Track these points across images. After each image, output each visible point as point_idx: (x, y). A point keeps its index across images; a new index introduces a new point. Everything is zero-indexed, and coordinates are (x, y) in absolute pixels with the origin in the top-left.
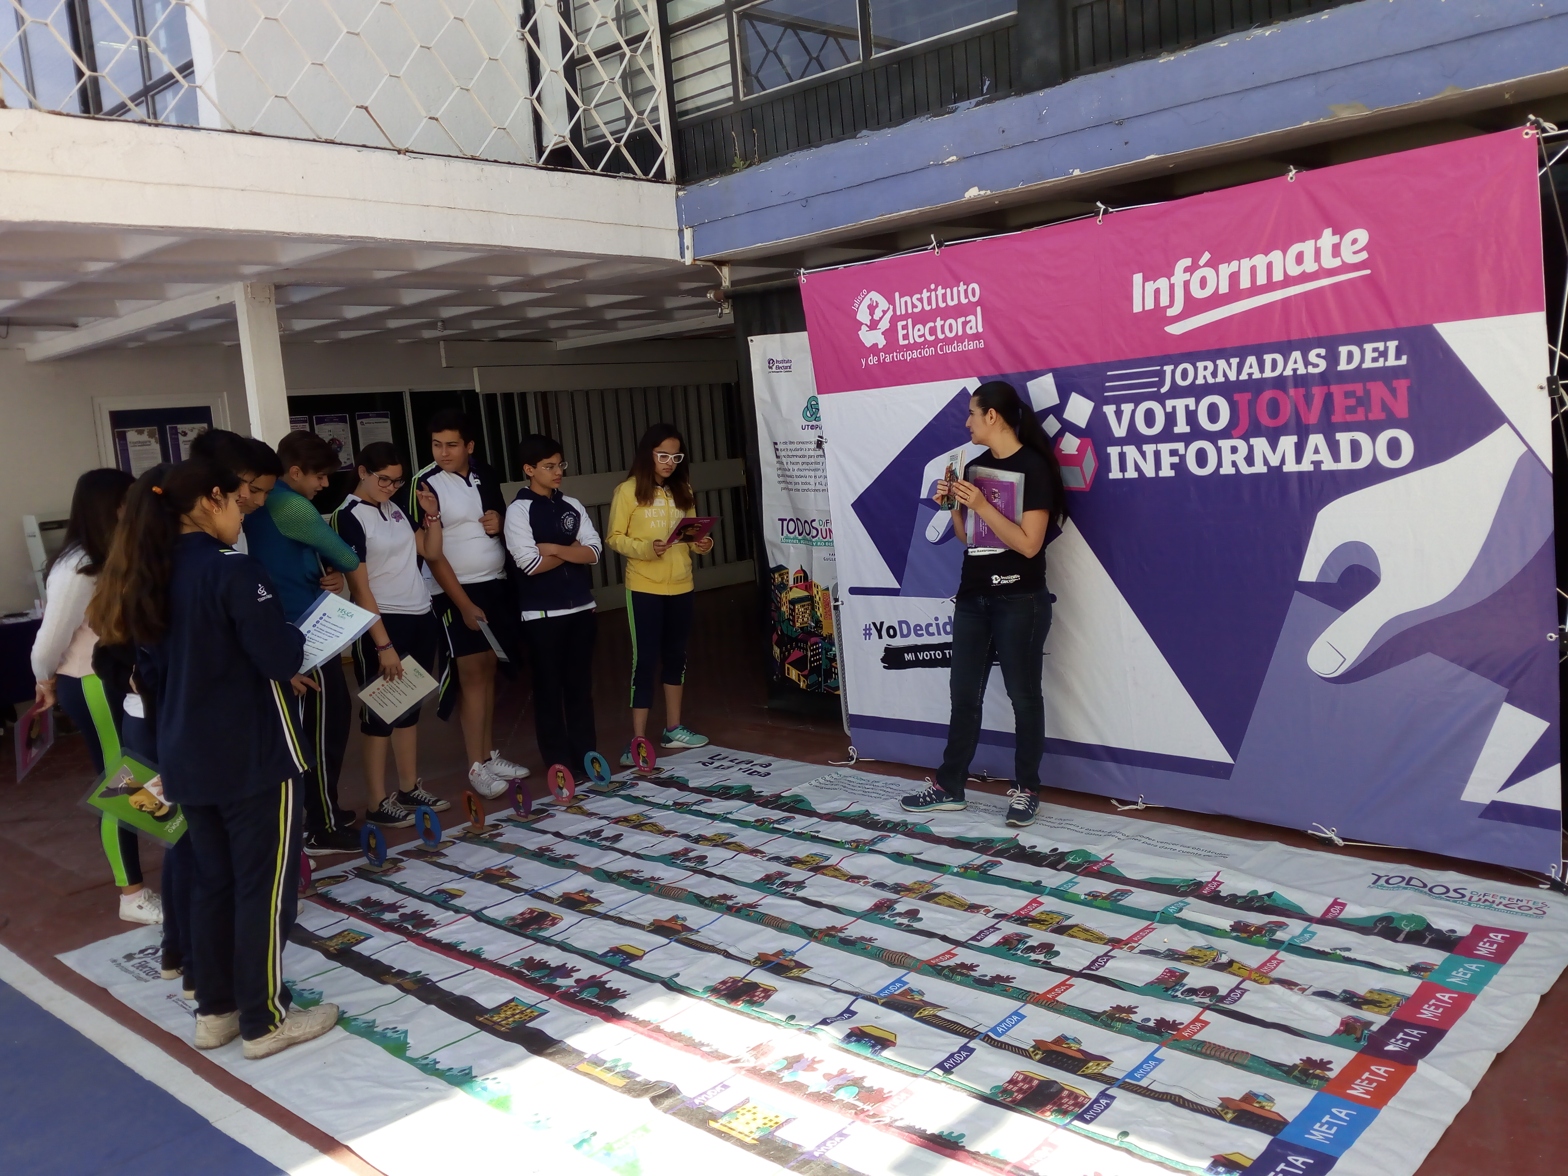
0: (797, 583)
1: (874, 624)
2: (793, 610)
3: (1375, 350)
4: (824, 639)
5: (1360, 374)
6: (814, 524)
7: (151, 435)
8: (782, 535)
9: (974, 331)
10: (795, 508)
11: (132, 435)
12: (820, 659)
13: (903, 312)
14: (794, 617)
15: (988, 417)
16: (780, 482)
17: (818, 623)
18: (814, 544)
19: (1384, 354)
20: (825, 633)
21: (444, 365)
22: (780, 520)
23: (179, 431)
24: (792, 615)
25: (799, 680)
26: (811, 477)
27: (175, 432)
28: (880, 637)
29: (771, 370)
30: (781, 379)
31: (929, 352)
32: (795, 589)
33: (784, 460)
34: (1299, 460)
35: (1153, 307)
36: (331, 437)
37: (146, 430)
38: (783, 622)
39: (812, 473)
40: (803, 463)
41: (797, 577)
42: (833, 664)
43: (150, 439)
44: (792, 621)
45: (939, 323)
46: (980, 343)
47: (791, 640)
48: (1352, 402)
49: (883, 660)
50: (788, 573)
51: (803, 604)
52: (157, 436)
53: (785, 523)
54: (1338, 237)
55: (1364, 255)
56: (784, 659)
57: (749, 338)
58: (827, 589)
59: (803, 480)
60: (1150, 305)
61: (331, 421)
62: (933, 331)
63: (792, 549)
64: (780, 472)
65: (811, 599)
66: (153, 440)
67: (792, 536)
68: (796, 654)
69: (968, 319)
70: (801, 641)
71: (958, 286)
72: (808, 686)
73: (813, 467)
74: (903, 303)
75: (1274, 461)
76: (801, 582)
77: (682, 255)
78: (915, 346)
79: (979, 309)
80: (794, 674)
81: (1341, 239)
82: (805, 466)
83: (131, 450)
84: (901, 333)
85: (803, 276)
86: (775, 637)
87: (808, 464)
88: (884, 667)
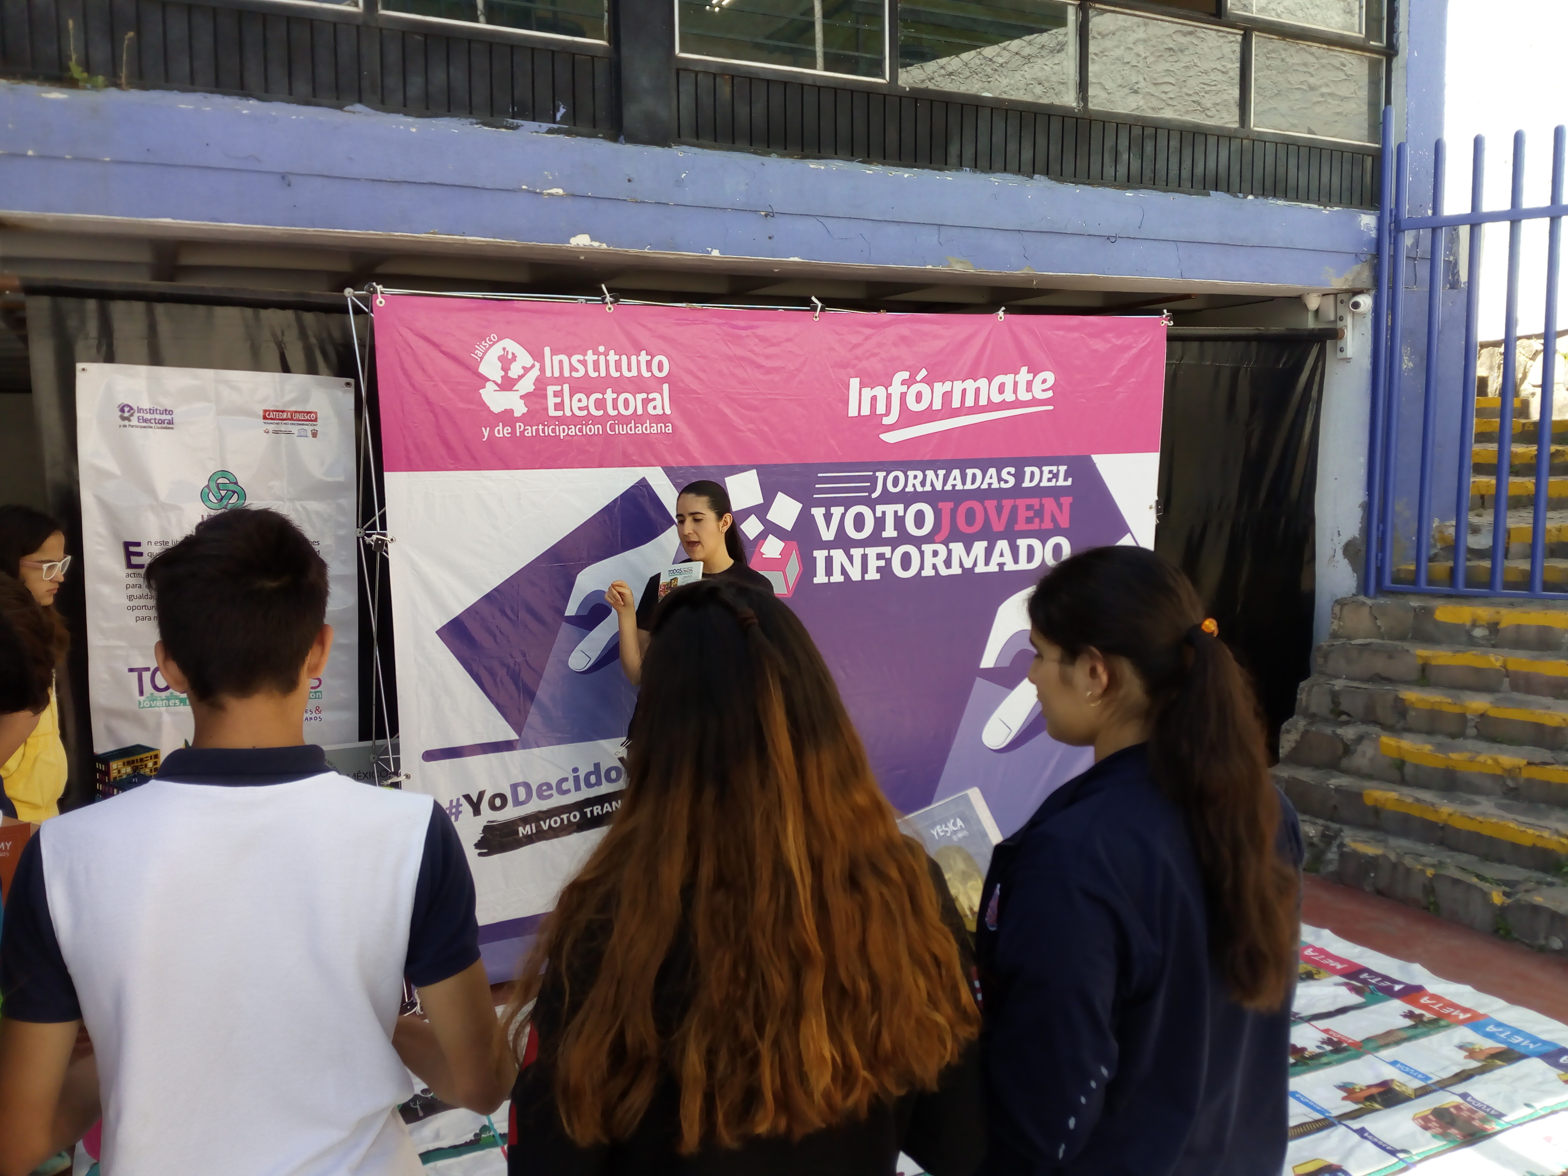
1: (467, 797)
3: (1050, 472)
5: (1038, 491)
8: (141, 693)
9: (659, 411)
13: (557, 374)
15: (722, 522)
16: (132, 608)
19: (1056, 476)
22: (132, 670)
28: (477, 811)
29: (125, 422)
31: (595, 429)
34: (987, 563)
35: (868, 413)
45: (610, 395)
46: (666, 427)
48: (1031, 514)
49: (479, 845)
50: (156, 756)
53: (147, 675)
54: (1032, 375)
55: (1050, 394)
57: (78, 366)
60: (866, 411)
62: (600, 404)
63: (166, 718)
64: (134, 592)
69: (651, 396)
71: (638, 355)
74: (554, 363)
75: (968, 564)
78: (574, 420)
79: (666, 387)
81: (1034, 377)
84: (551, 401)
85: (380, 297)
88: (480, 854)
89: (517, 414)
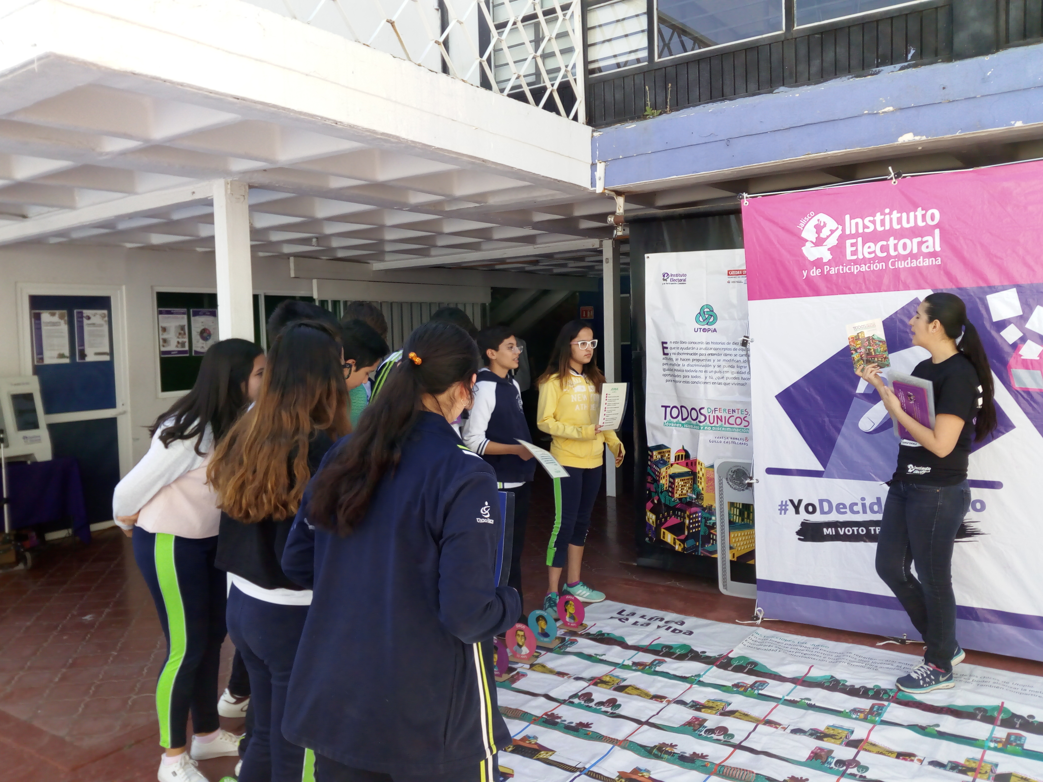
0: (678, 460)
1: (792, 501)
2: (673, 483)
4: (704, 509)
6: (702, 411)
7: (61, 317)
8: (665, 419)
9: (931, 249)
10: (679, 397)
11: (46, 316)
12: (699, 526)
13: (853, 232)
14: (673, 489)
15: (931, 326)
16: (665, 375)
17: (699, 496)
18: (702, 428)
20: (705, 504)
21: (293, 275)
22: (662, 406)
23: (84, 315)
24: (672, 487)
25: (675, 543)
26: (701, 371)
27: (81, 316)
28: (797, 512)
29: (665, 282)
30: (674, 290)
31: (880, 266)
32: (675, 465)
33: (674, 357)
36: (203, 328)
37: (58, 312)
38: (662, 492)
39: (703, 369)
40: (693, 360)
41: (679, 456)
42: (712, 531)
43: (60, 321)
44: (671, 492)
45: (892, 241)
46: (936, 260)
47: (668, 508)
49: (798, 533)
50: (669, 451)
51: (683, 478)
52: (66, 318)
53: (669, 410)
56: (659, 524)
57: (646, 255)
58: (712, 466)
59: (694, 374)
61: (204, 314)
62: (884, 249)
63: (675, 432)
64: (666, 367)
65: (693, 475)
66: (62, 322)
67: (675, 420)
68: (673, 521)
69: (924, 239)
70: (679, 510)
71: (915, 211)
72: (684, 549)
73: (704, 363)
74: (852, 225)
76: (682, 459)
77: (593, 184)
78: (864, 261)
79: (937, 232)
80: (669, 538)
82: (695, 363)
83: (44, 329)
84: (849, 250)
85: (746, 200)
86: (649, 505)
87: (698, 360)
88: (799, 539)
89: (825, 260)
